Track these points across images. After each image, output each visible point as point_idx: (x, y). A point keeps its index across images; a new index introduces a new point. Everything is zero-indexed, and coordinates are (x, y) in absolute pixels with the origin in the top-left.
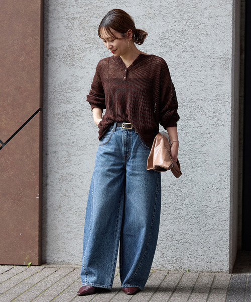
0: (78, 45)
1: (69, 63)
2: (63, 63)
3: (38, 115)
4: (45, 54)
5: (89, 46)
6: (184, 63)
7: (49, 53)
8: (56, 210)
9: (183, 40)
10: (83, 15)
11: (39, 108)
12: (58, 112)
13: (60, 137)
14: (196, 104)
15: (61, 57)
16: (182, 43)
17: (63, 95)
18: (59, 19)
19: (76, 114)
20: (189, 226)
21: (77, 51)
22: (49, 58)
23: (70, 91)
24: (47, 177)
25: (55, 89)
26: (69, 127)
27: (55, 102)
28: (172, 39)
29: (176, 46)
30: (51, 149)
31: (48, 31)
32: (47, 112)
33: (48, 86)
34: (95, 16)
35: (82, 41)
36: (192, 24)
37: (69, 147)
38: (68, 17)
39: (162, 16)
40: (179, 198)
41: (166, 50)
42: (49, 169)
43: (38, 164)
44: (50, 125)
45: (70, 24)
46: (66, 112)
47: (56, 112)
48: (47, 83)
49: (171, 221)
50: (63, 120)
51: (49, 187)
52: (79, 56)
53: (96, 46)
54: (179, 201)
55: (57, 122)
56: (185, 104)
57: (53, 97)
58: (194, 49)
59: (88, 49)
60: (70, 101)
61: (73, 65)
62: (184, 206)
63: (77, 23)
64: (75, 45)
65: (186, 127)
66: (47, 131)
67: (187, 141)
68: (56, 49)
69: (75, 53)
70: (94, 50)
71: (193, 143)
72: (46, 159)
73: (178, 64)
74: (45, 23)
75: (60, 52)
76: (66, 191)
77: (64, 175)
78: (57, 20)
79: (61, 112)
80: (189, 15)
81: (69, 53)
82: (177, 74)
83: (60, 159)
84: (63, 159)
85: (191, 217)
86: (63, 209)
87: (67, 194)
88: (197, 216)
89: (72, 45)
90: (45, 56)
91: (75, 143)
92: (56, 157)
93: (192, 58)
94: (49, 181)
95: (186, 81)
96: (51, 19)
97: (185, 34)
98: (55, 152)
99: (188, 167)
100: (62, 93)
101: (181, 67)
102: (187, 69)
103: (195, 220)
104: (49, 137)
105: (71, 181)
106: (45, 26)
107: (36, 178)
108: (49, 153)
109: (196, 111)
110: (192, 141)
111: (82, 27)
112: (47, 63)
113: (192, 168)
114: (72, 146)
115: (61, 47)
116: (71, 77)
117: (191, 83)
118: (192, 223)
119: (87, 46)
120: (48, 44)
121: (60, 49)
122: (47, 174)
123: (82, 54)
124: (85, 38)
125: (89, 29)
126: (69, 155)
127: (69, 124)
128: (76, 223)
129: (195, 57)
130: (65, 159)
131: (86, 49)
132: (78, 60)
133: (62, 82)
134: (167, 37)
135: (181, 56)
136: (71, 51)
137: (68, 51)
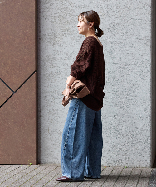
0: (58, 33)
1: (53, 43)
2: (49, 43)
3: (34, 75)
4: (38, 38)
5: (65, 33)
6: (122, 43)
7: (41, 38)
8: (46, 131)
9: (121, 29)
10: (61, 14)
11: (35, 70)
12: (47, 72)
13: (48, 87)
14: (130, 67)
15: (48, 40)
16: (121, 31)
17: (50, 62)
18: (46, 17)
19: (57, 74)
20: (126, 140)
21: (58, 36)
22: (41, 40)
23: (54, 60)
24: (40, 112)
25: (45, 59)
26: (53, 82)
27: (45, 66)
28: (115, 28)
29: (117, 32)
30: (42, 95)
31: (40, 24)
32: (40, 73)
33: (40, 57)
34: (68, 15)
35: (61, 30)
36: (126, 19)
37: (54, 93)
38: (52, 16)
39: (108, 15)
40: (120, 123)
41: (111, 35)
42: (41, 107)
43: (35, 104)
44: (42, 80)
45: (53, 20)
46: (51, 73)
47: (46, 73)
48: (40, 56)
49: (115, 137)
50: (49, 77)
51: (42, 118)
52: (59, 39)
53: (69, 33)
54: (120, 125)
55: (46, 79)
56: (123, 67)
57: (43, 63)
58: (128, 34)
59: (64, 35)
60: (54, 66)
61: (55, 45)
62: (123, 128)
63: (57, 19)
65: (123, 81)
66: (40, 84)
67: (124, 89)
68: (45, 35)
69: (56, 37)
70: (68, 36)
71: (128, 90)
72: (40, 101)
73: (118, 43)
74: (38, 20)
75: (47, 37)
76: (52, 120)
77: (51, 110)
78: (46, 18)
79: (48, 73)
80: (125, 13)
81: (53, 37)
82: (118, 49)
83: (48, 101)
84: (50, 101)
85: (127, 135)
86: (50, 131)
87: (53, 122)
88: (131, 134)
89: (55, 32)
90: (38, 39)
91: (57, 91)
92: (46, 100)
93: (127, 39)
94: (42, 114)
96: (42, 17)
97: (122, 25)
98: (45, 97)
99: (125, 105)
100: (49, 61)
101: (120, 45)
102: (124, 46)
103: (129, 137)
104: (41, 88)
105: (55, 114)
106: (38, 21)
107: (34, 112)
108: (41, 97)
109: (129, 71)
110: (127, 89)
111: (60, 22)
112: (40, 43)
113: (128, 105)
114: (55, 93)
115: (48, 33)
116: (54, 52)
117: (126, 54)
118: (128, 138)
119: (63, 33)
120: (40, 32)
121: (47, 35)
122: (40, 110)
123: (61, 38)
124: (62, 28)
125: (65, 23)
126: (54, 98)
127: (53, 80)
128: (58, 139)
130: (51, 101)
131: (63, 34)
132: (59, 41)
133: (49, 55)
134: (112, 27)
135: (120, 38)
136: (54, 36)
137: (52, 36)
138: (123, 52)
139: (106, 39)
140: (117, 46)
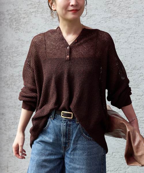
0: (23, 10)
1: (15, 27)
2: (9, 27)
5: (34, 10)
8: (4, 169)
9: (128, 5)
12: (5, 75)
13: (7, 99)
14: (141, 71)
15: (8, 21)
16: (127, 8)
17: (10, 58)
21: (23, 15)
23: (16, 55)
25: (2, 52)
26: (15, 91)
28: (116, 4)
29: (120, 11)
35: (28, 5)
37: (16, 109)
40: (122, 166)
46: (12, 76)
47: (4, 75)
50: (9, 83)
52: (25, 20)
53: (41, 10)
54: (122, 169)
55: (4, 85)
58: (138, 14)
59: (33, 14)
60: (17, 65)
61: (19, 29)
64: (21, 9)
69: (20, 17)
70: (39, 15)
73: (122, 30)
75: (6, 16)
79: (8, 76)
81: (15, 17)
82: (121, 40)
83: (7, 121)
84: (10, 121)
86: (10, 169)
89: (18, 9)
92: (4, 119)
93: (137, 23)
95: (130, 47)
98: (3, 114)
100: (9, 57)
101: (125, 33)
102: (131, 36)
109: (140, 79)
115: (7, 11)
116: (17, 41)
117: (135, 49)
119: (32, 10)
121: (6, 13)
123: (27, 19)
129: (140, 23)
130: (12, 121)
131: (31, 13)
132: (24, 24)
133: (9, 46)
134: (111, 2)
135: (126, 21)
136: (17, 15)
137: (14, 15)
138: (130, 46)
139: (102, 22)
140: (119, 34)
